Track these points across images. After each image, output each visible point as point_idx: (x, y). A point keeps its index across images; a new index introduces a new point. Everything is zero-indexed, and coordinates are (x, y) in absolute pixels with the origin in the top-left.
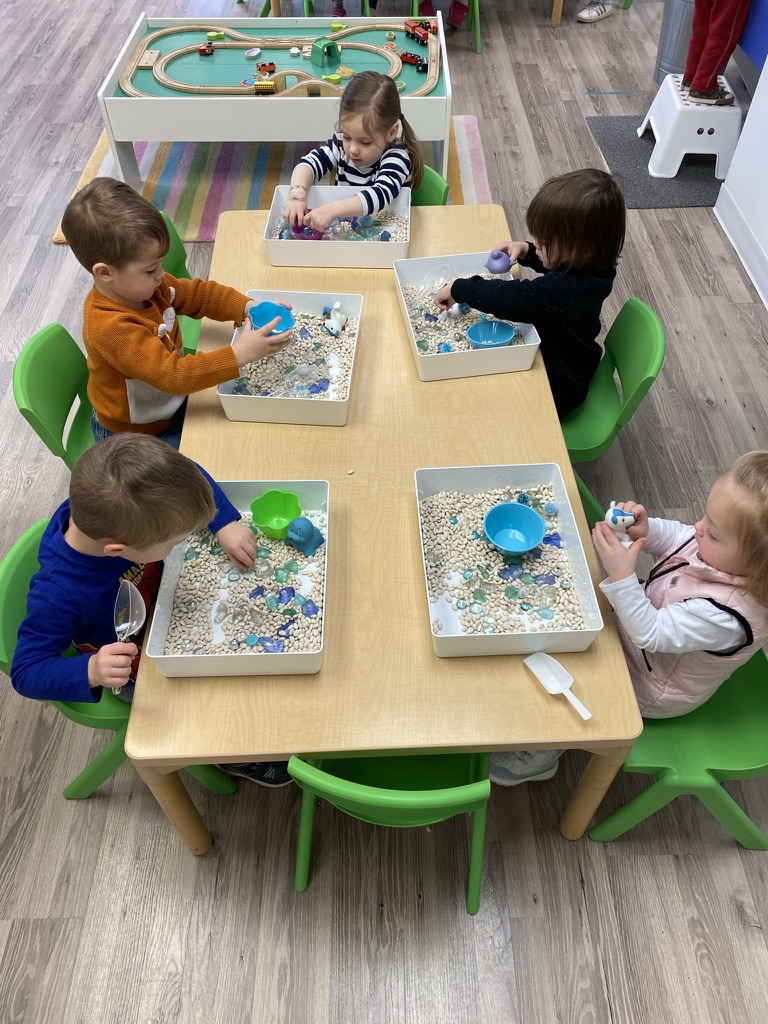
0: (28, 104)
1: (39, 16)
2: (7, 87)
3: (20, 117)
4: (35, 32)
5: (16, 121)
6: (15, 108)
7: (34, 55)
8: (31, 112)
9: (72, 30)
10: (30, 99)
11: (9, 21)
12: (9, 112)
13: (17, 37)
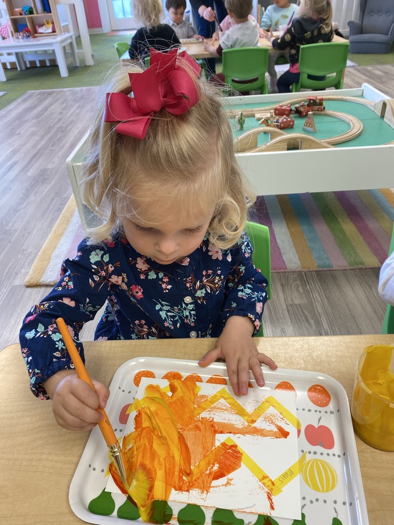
0: (42, 183)
1: (54, 125)
2: (27, 171)
3: (35, 194)
4: (51, 134)
5: (32, 197)
6: (32, 186)
7: (50, 148)
8: (45, 189)
9: (78, 130)
10: (45, 179)
11: (34, 129)
12: (27, 190)
13: (38, 138)
